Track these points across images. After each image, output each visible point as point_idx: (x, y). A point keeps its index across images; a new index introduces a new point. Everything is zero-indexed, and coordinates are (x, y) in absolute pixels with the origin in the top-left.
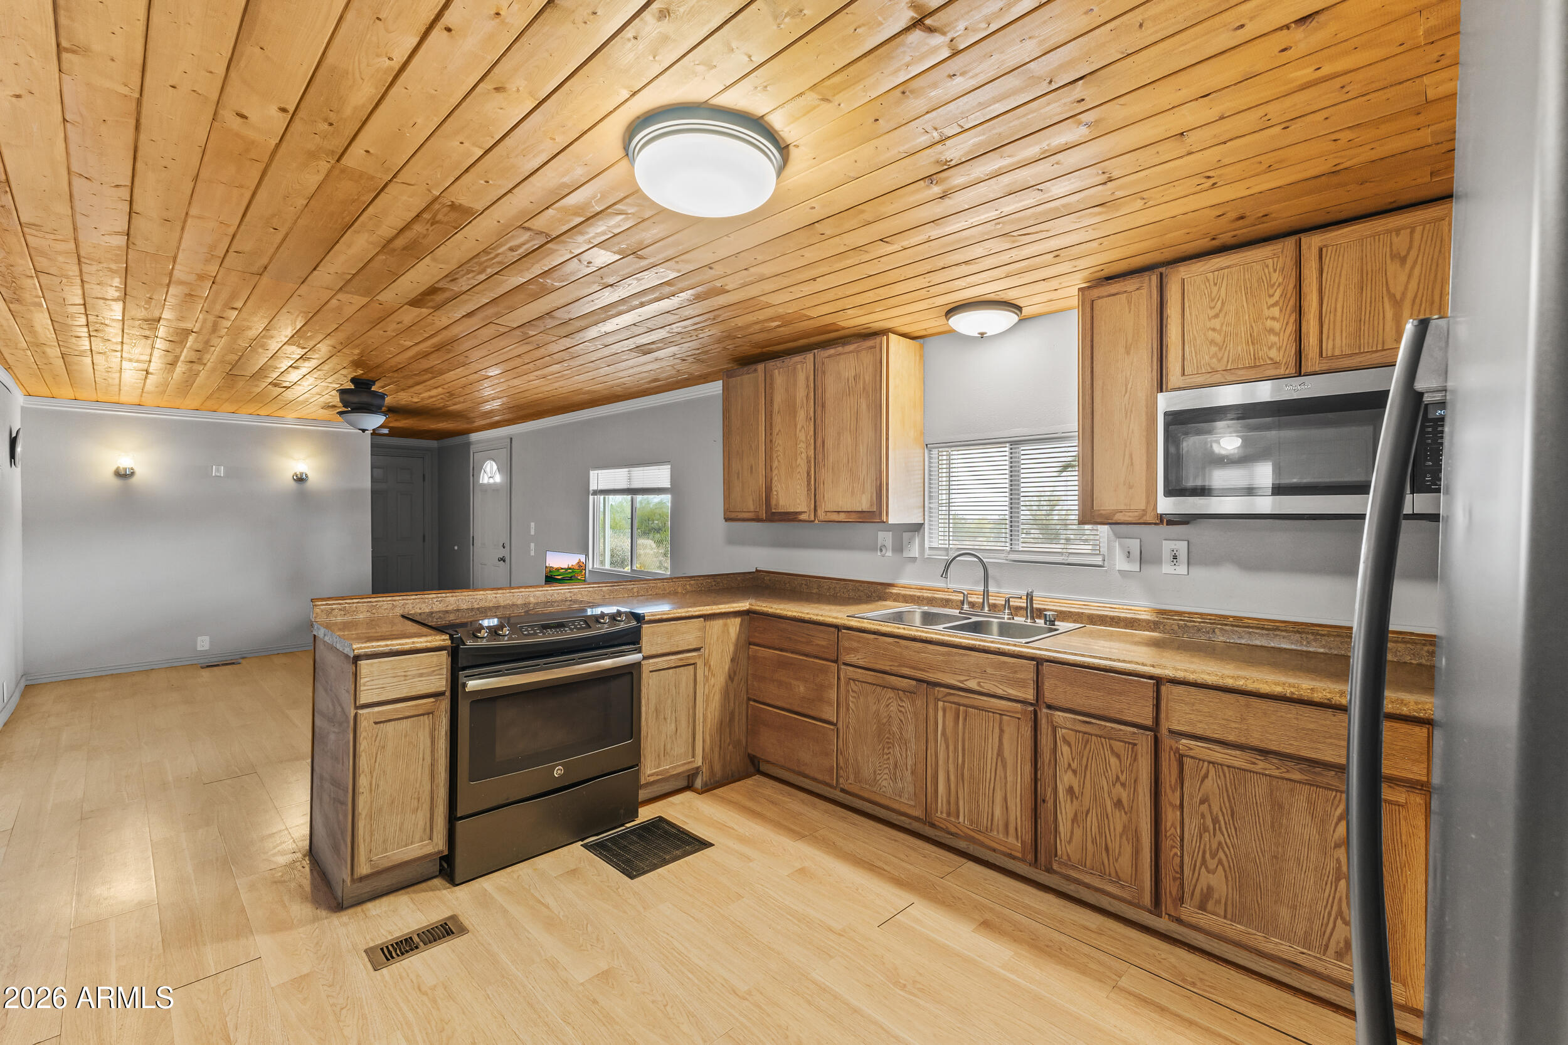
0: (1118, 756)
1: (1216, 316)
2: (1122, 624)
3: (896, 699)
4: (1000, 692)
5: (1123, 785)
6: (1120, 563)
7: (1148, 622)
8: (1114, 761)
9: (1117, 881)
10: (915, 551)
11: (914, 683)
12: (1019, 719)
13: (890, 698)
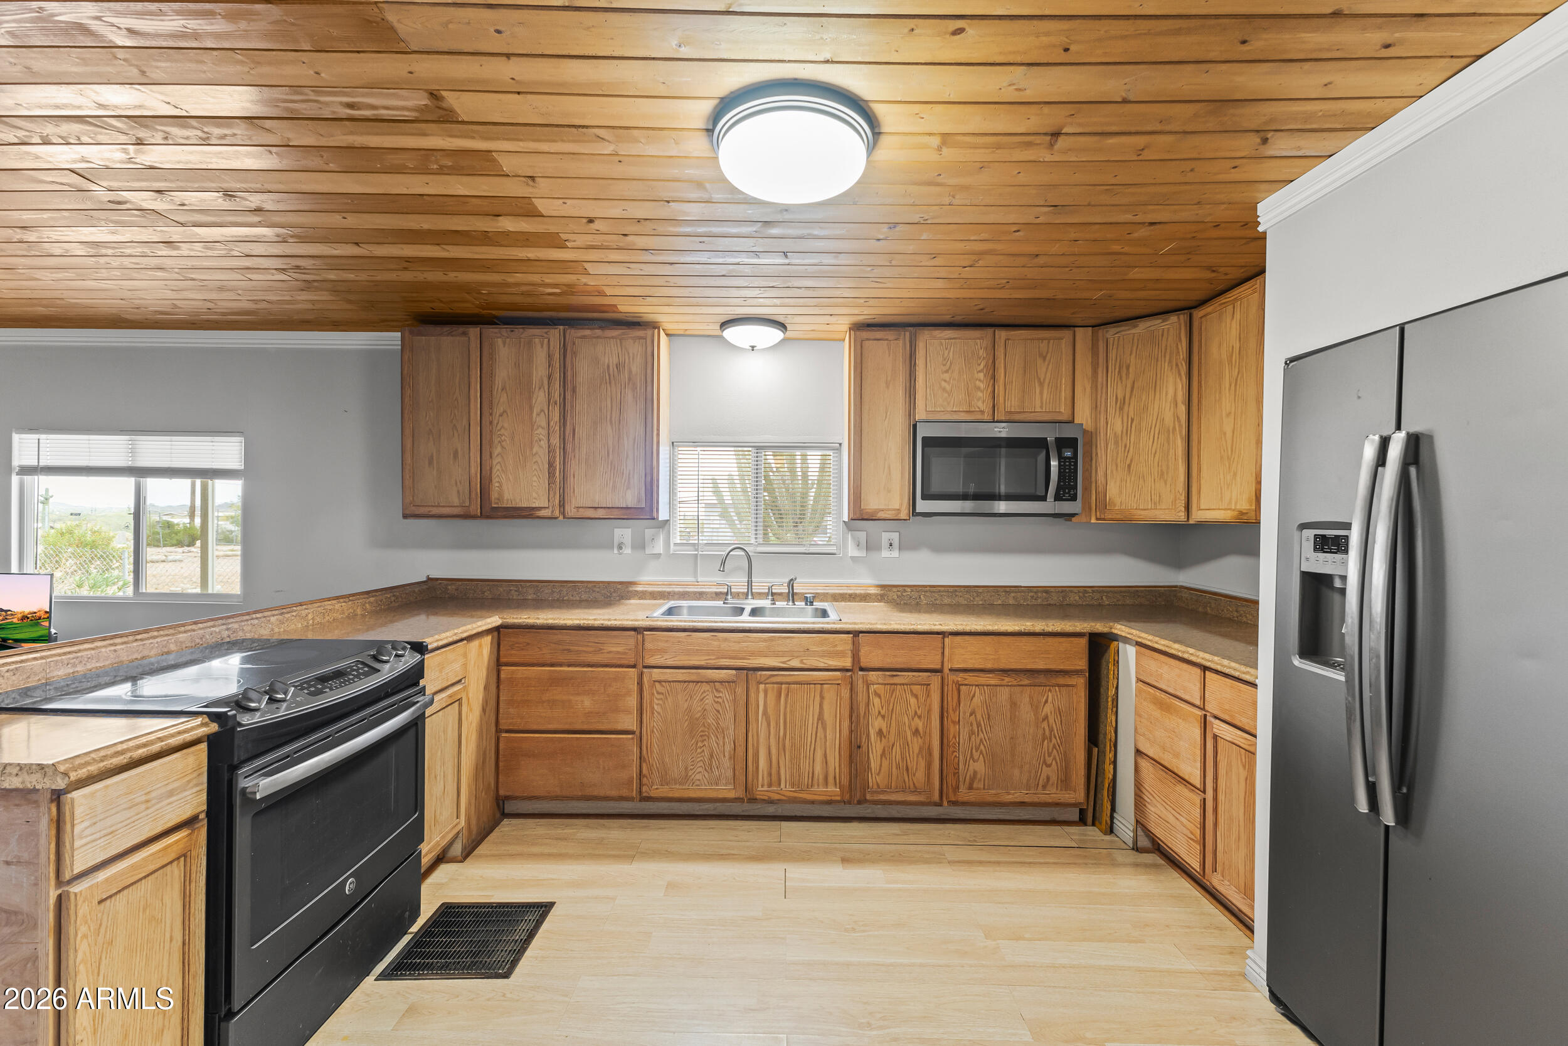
0: (916, 696)
1: (947, 371)
2: (858, 599)
3: (713, 692)
4: (821, 665)
5: (920, 717)
6: (852, 551)
7: (876, 595)
8: (913, 701)
9: (915, 791)
10: (659, 547)
11: (734, 672)
12: (838, 684)
13: (704, 692)
